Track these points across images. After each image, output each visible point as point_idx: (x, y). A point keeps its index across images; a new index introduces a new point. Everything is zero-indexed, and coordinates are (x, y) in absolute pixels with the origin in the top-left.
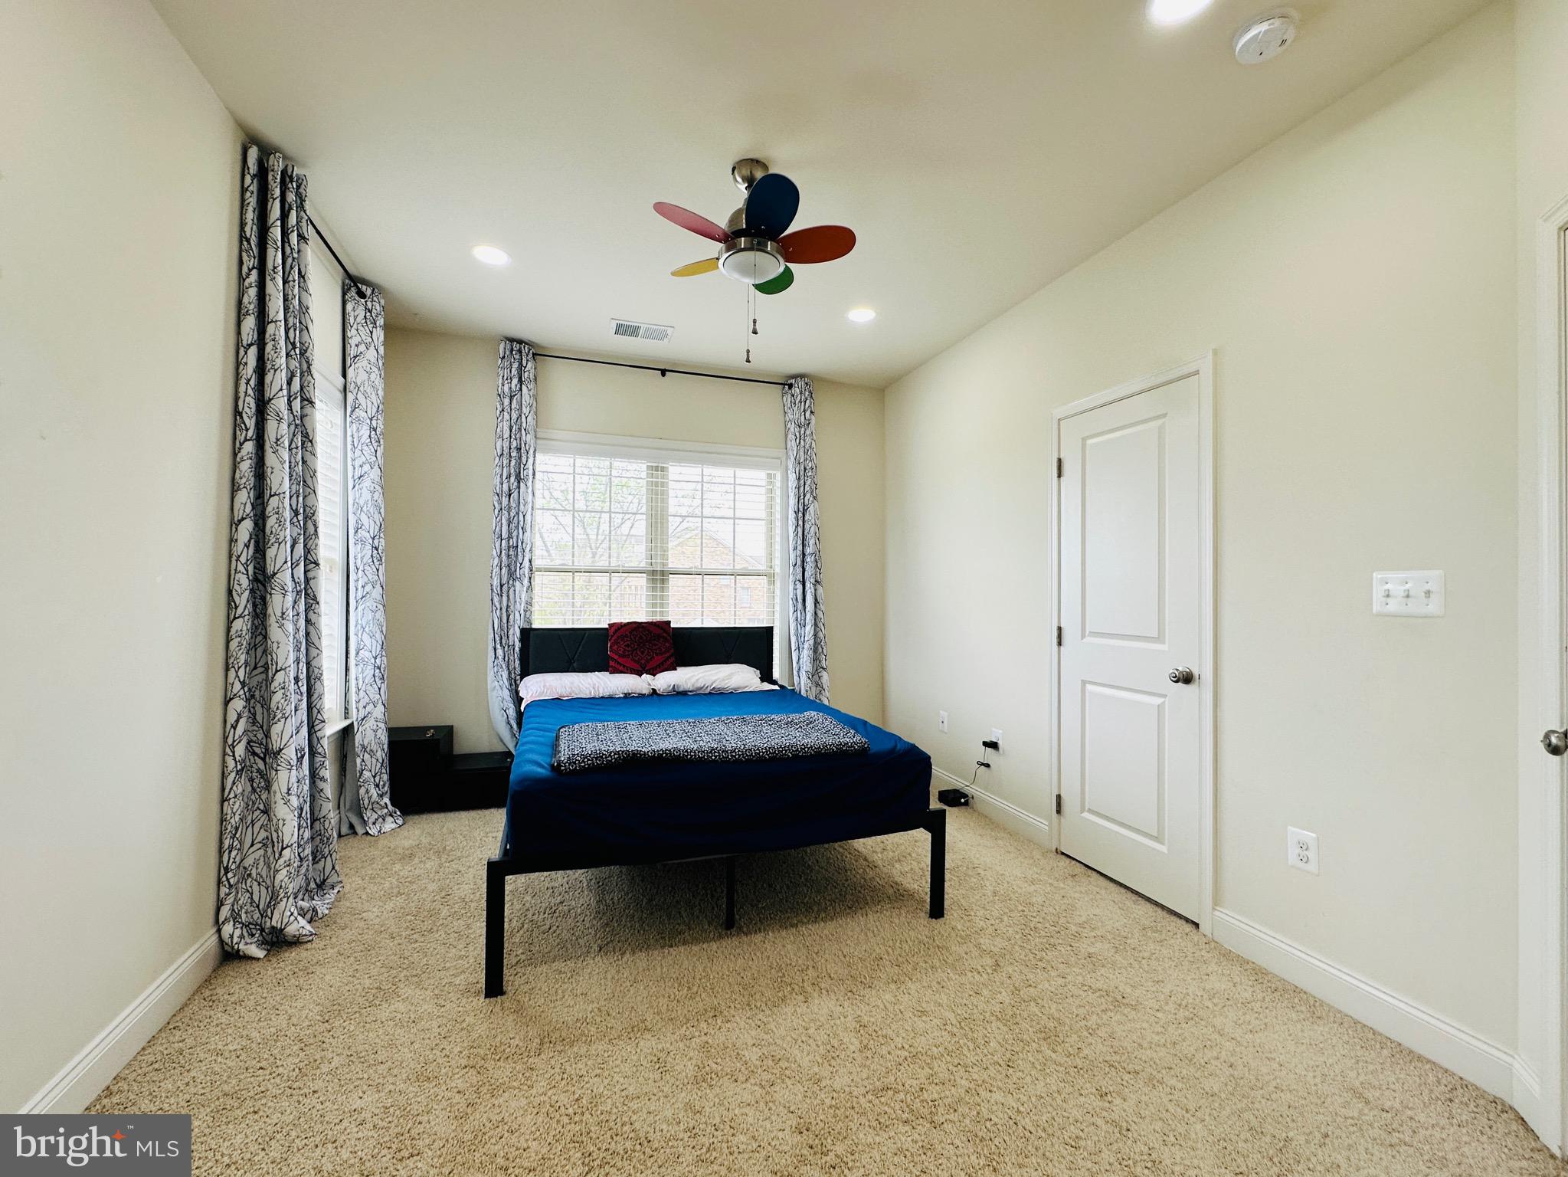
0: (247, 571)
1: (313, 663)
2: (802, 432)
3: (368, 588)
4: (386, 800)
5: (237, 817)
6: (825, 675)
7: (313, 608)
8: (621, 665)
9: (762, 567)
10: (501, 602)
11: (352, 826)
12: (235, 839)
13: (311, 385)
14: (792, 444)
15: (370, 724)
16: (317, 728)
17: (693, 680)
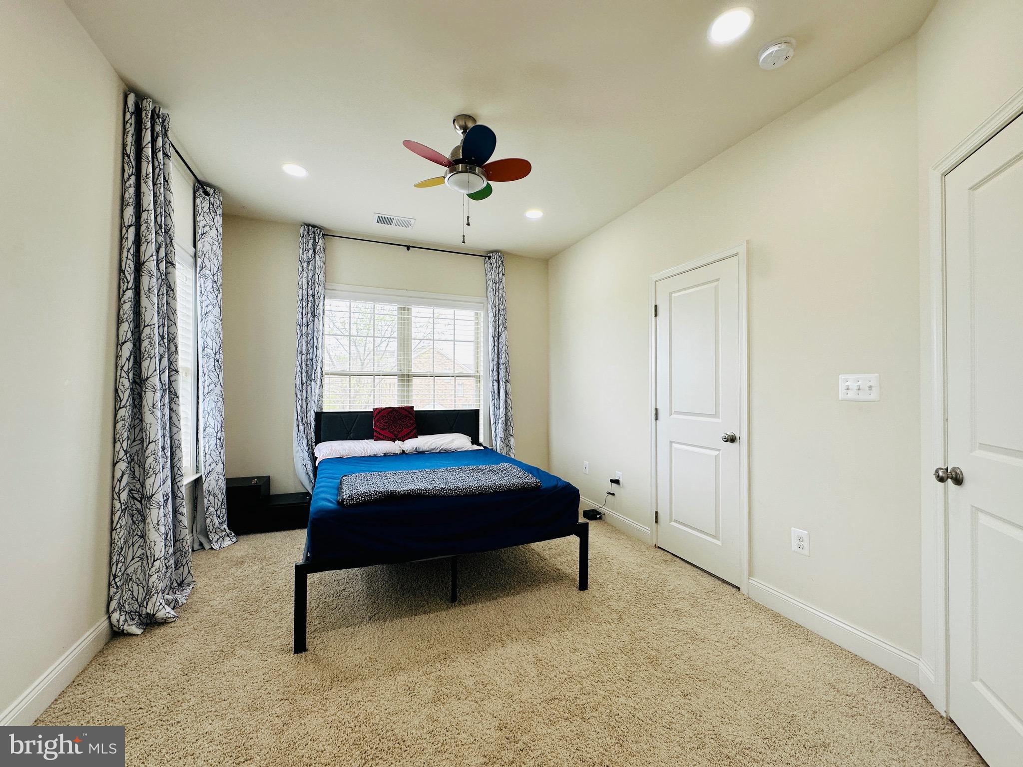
0: (129, 377)
1: (175, 437)
2: (497, 287)
3: (212, 386)
4: (225, 526)
5: (122, 541)
6: (512, 440)
7: (174, 401)
8: (381, 435)
9: (472, 372)
10: (302, 395)
11: (201, 544)
12: (121, 555)
13: (173, 253)
14: (491, 294)
15: (214, 476)
16: (177, 480)
17: (429, 444)
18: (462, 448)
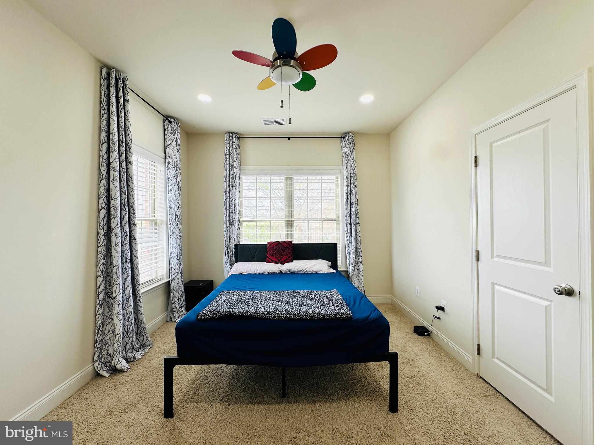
0: (103, 229)
1: (135, 262)
2: (349, 157)
3: (174, 230)
4: (183, 309)
5: (100, 322)
6: (361, 266)
7: (133, 241)
8: (270, 259)
9: (334, 217)
10: (227, 234)
11: (171, 318)
12: (99, 330)
13: (131, 156)
14: (345, 163)
15: (176, 281)
16: (137, 287)
17: (298, 267)
18: (321, 271)
